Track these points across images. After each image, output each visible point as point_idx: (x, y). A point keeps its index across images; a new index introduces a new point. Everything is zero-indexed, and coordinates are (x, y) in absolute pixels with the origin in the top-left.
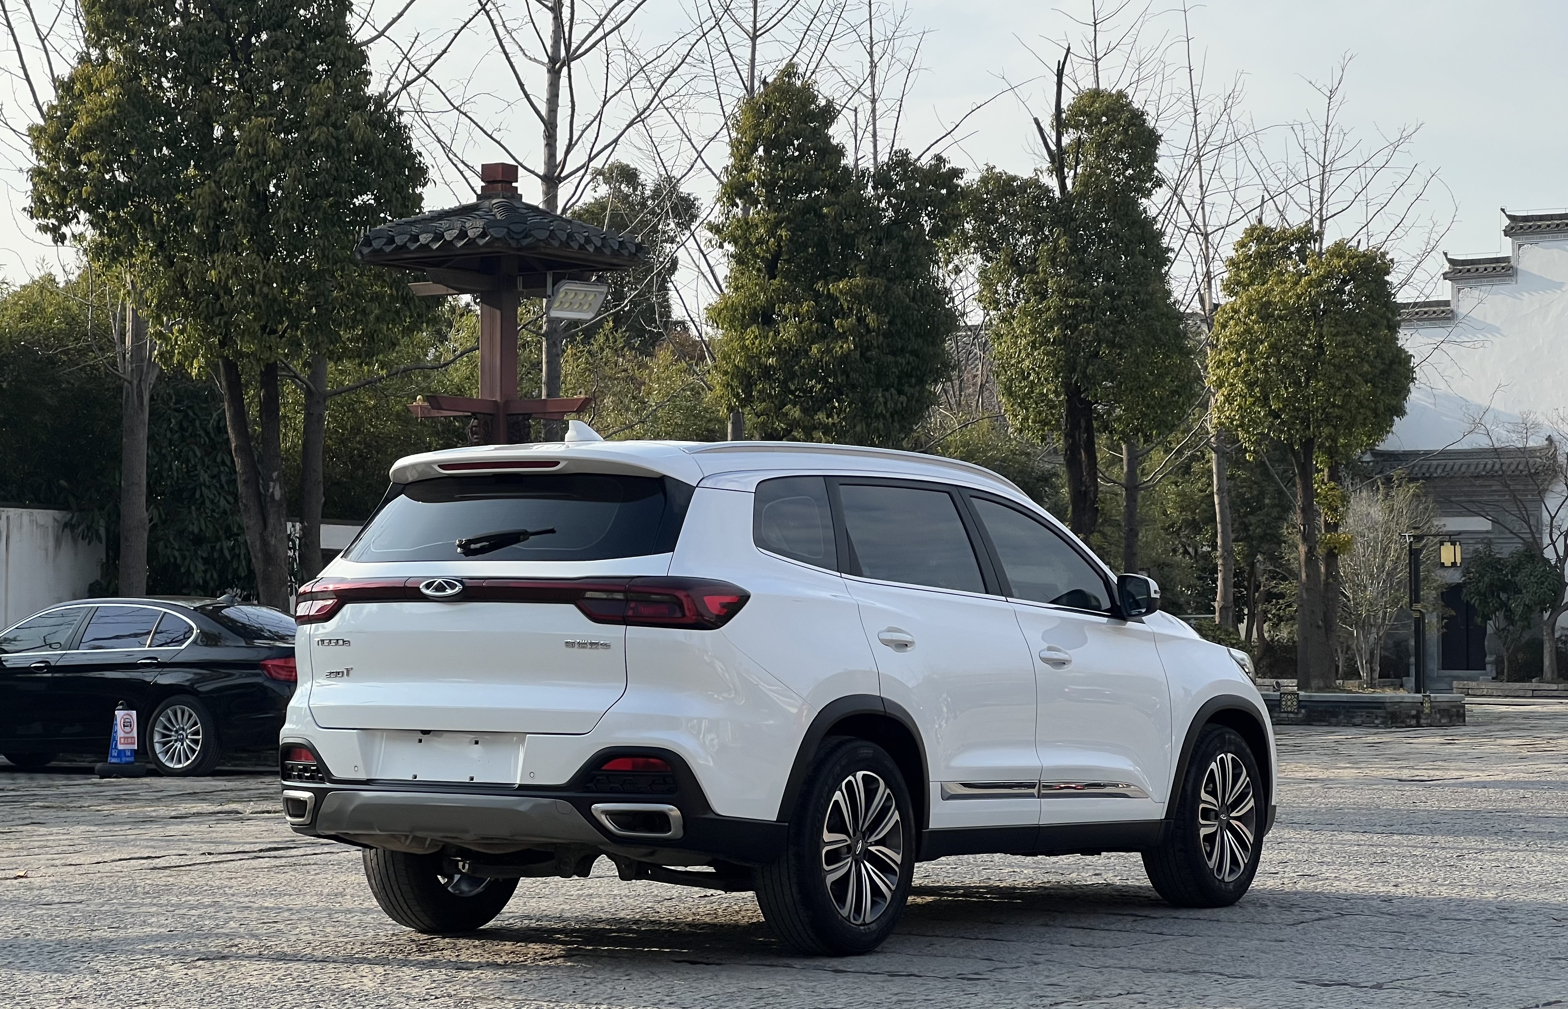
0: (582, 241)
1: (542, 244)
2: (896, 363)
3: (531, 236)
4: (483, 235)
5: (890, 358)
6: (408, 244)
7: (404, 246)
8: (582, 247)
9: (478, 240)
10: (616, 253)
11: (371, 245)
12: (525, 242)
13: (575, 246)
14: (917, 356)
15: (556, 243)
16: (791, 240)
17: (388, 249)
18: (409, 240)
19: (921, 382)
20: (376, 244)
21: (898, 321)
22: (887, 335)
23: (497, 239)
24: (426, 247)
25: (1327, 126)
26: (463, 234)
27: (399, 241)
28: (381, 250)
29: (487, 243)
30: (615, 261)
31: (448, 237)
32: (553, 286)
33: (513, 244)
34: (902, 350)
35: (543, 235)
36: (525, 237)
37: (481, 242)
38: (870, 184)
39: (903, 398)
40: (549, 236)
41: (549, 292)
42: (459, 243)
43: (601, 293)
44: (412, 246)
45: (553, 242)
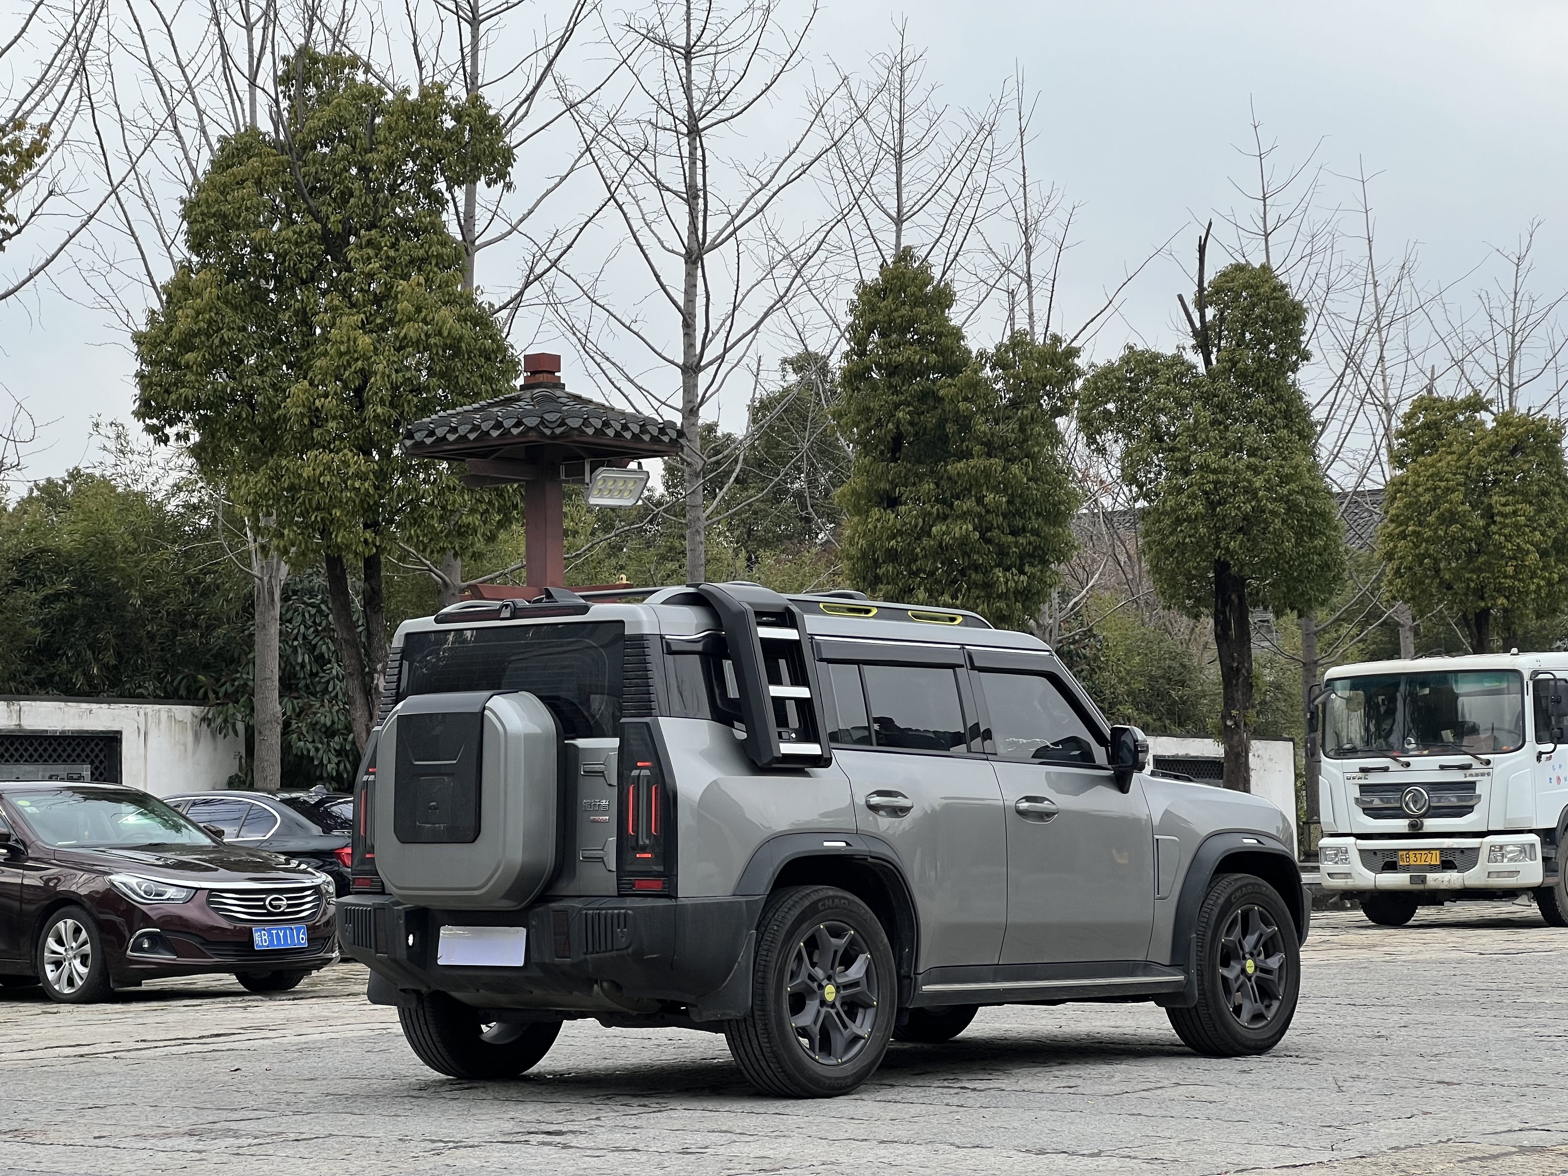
0: (619, 428)
1: (576, 432)
2: (1017, 543)
3: (566, 424)
4: (518, 424)
5: (1011, 539)
6: (448, 436)
7: (444, 438)
8: (618, 434)
9: (512, 430)
10: (655, 440)
11: (412, 438)
12: (558, 431)
13: (611, 433)
14: (1038, 536)
15: (590, 431)
16: (910, 423)
17: (429, 441)
18: (448, 432)
19: (1044, 561)
20: (418, 436)
21: (1018, 501)
22: (1007, 516)
23: (531, 428)
24: (463, 438)
26: (498, 425)
27: (440, 432)
28: (422, 442)
29: (520, 432)
30: (656, 447)
31: (485, 427)
32: (592, 472)
33: (548, 432)
34: (1023, 530)
35: (575, 423)
36: (559, 426)
37: (515, 431)
38: (988, 365)
39: (1024, 578)
40: (583, 424)
41: (587, 480)
42: (495, 434)
43: (641, 479)
44: (451, 437)
45: (587, 430)
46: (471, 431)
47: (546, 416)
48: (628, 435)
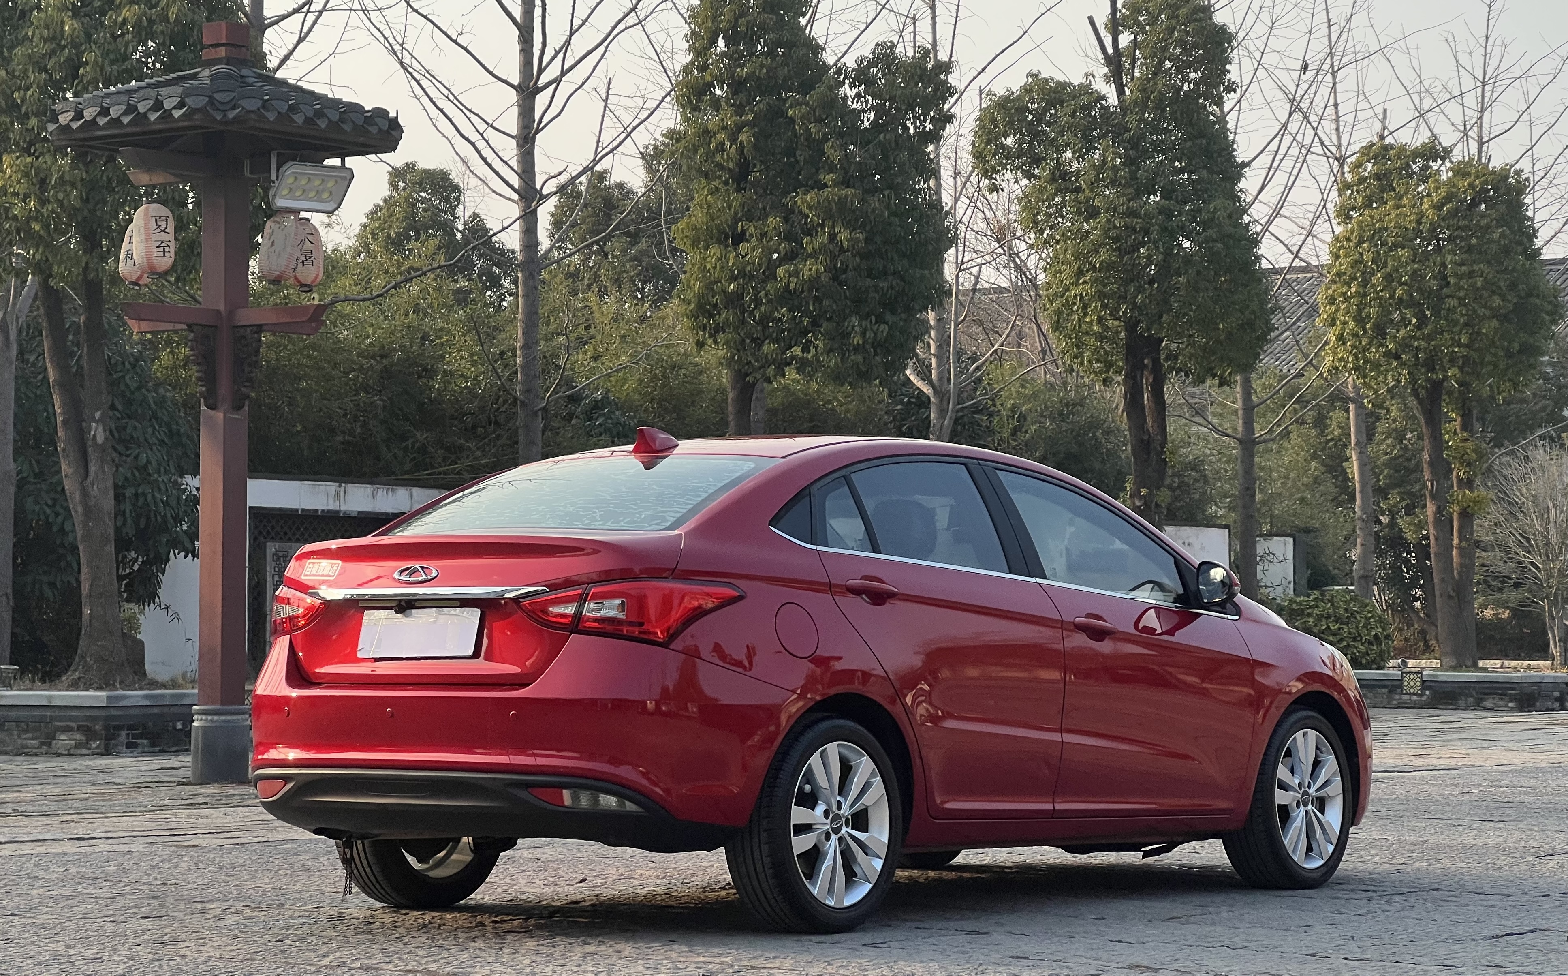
1: (253, 116)
2: (876, 287)
3: (240, 106)
4: (181, 105)
5: (868, 282)
6: (98, 120)
7: (93, 122)
8: (308, 121)
9: (173, 112)
10: (359, 130)
11: (58, 121)
12: (231, 115)
13: (299, 119)
14: (903, 279)
15: (271, 116)
16: (755, 147)
17: (75, 125)
18: (99, 114)
19: (910, 311)
20: (63, 119)
21: (879, 239)
22: (865, 256)
23: (197, 109)
24: (117, 121)
25: (1487, 38)
26: (158, 105)
27: (89, 114)
28: (68, 126)
29: (184, 115)
30: (361, 140)
31: (141, 108)
32: (278, 168)
33: (216, 116)
34: (884, 273)
35: (252, 105)
36: (234, 108)
37: (177, 114)
38: (847, 81)
39: (884, 328)
40: (263, 107)
41: (273, 177)
42: (153, 117)
43: (344, 178)
44: (102, 121)
45: (267, 114)
46: (126, 113)
47: (216, 96)
48: (323, 124)
